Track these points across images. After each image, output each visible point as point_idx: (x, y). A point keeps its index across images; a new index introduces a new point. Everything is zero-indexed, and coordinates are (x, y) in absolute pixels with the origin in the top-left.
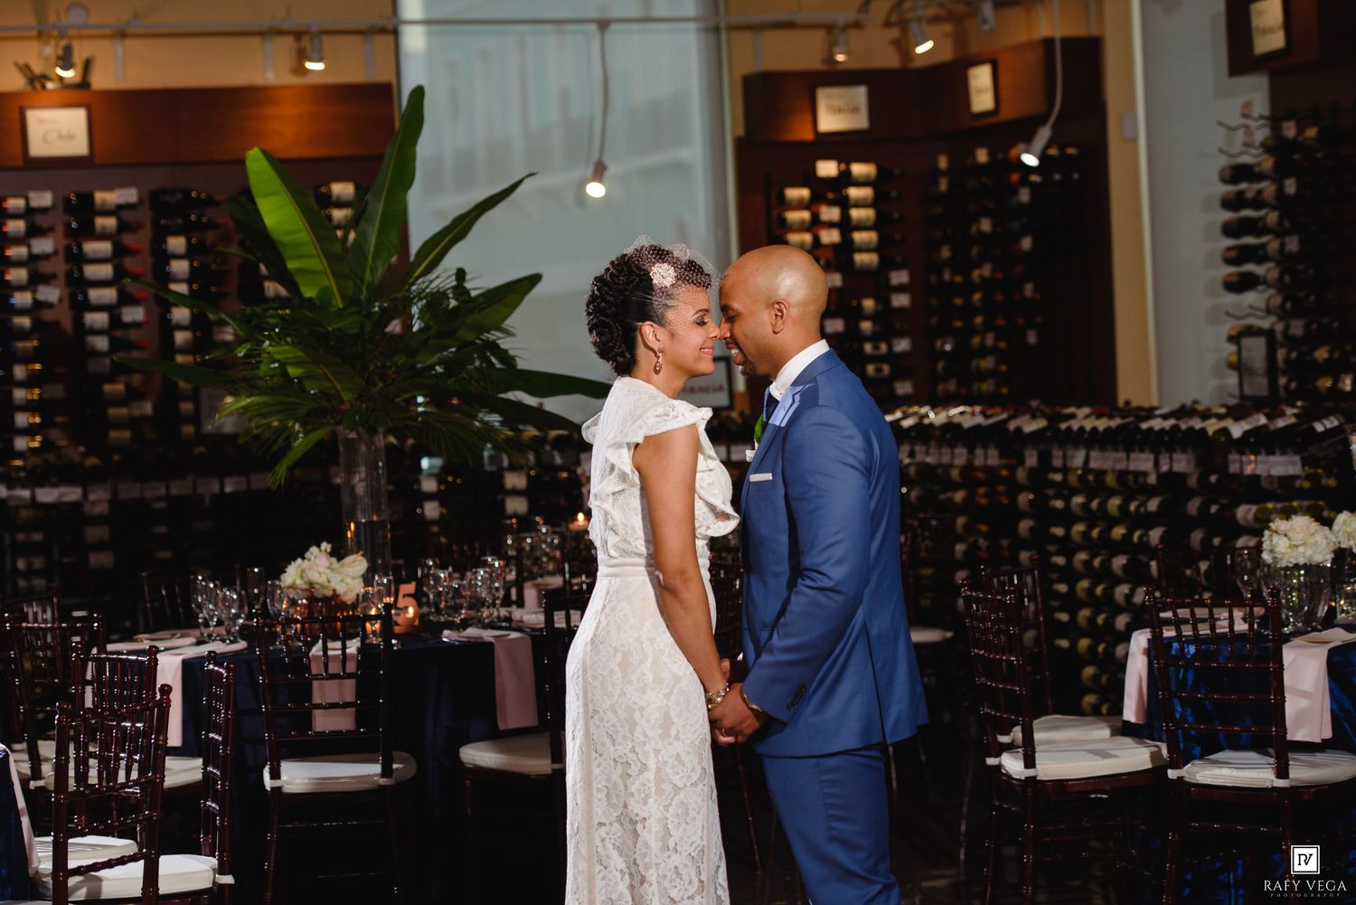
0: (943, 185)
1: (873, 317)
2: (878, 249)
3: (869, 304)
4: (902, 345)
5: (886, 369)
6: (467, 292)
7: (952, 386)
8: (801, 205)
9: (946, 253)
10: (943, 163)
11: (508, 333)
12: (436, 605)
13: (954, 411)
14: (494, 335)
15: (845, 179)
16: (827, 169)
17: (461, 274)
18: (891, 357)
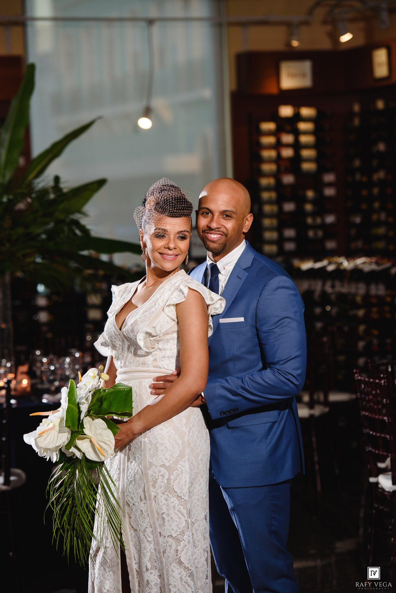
0: (357, 122)
1: (314, 202)
2: (317, 160)
3: (310, 194)
4: (330, 219)
5: (320, 233)
6: (60, 190)
7: (360, 244)
8: (269, 133)
9: (357, 163)
10: (356, 108)
11: (85, 214)
12: (41, 378)
13: (360, 261)
14: (76, 216)
15: (297, 118)
16: (286, 111)
17: (57, 179)
18: (324, 226)
